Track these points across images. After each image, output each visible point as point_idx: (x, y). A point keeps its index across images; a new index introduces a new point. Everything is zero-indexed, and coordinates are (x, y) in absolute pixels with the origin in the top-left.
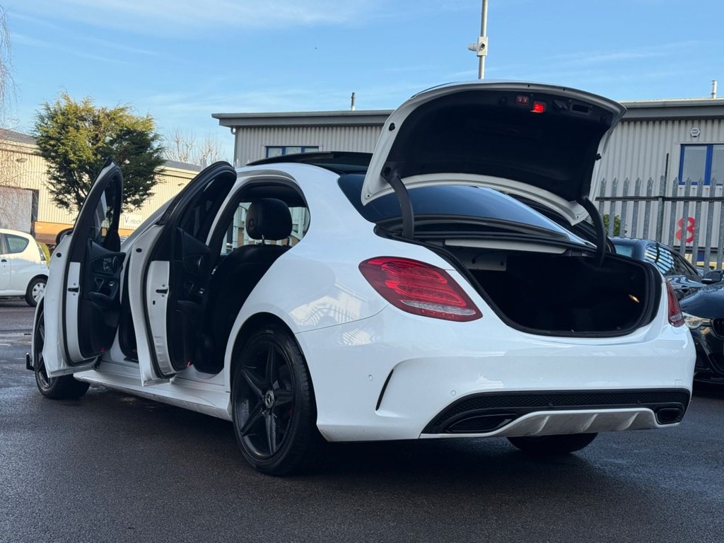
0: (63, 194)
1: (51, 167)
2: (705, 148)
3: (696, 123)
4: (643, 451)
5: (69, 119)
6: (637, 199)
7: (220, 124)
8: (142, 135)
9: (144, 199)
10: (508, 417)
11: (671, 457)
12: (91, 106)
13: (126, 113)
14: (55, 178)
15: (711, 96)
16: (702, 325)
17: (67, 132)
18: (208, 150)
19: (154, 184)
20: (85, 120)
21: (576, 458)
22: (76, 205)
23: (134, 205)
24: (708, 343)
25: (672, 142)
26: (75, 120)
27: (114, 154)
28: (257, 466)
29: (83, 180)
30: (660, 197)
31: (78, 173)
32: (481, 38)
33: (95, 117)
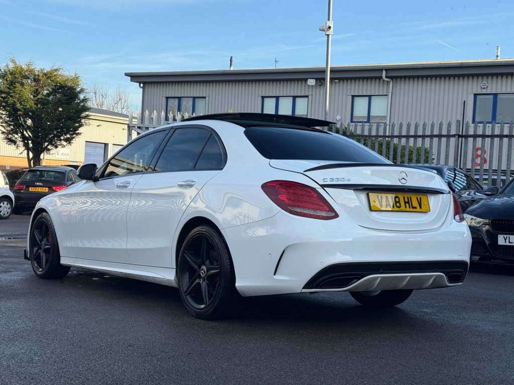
0: (12, 134)
1: (2, 114)
2: (492, 97)
3: (485, 78)
4: (441, 304)
5: (16, 78)
6: (440, 136)
7: (131, 81)
8: (72, 89)
9: (74, 138)
10: (355, 278)
11: (459, 308)
12: (32, 68)
13: (59, 73)
14: (6, 122)
15: (496, 58)
16: (483, 224)
17: (15, 88)
18: (119, 99)
19: (81, 126)
20: (29, 78)
21: (397, 309)
22: (21, 143)
23: (66, 142)
24: (487, 236)
25: (467, 92)
26: (21, 78)
27: (51, 103)
28: (196, 314)
29: (27, 123)
30: (456, 135)
31: (24, 118)
32: (328, 22)
33: (36, 76)
